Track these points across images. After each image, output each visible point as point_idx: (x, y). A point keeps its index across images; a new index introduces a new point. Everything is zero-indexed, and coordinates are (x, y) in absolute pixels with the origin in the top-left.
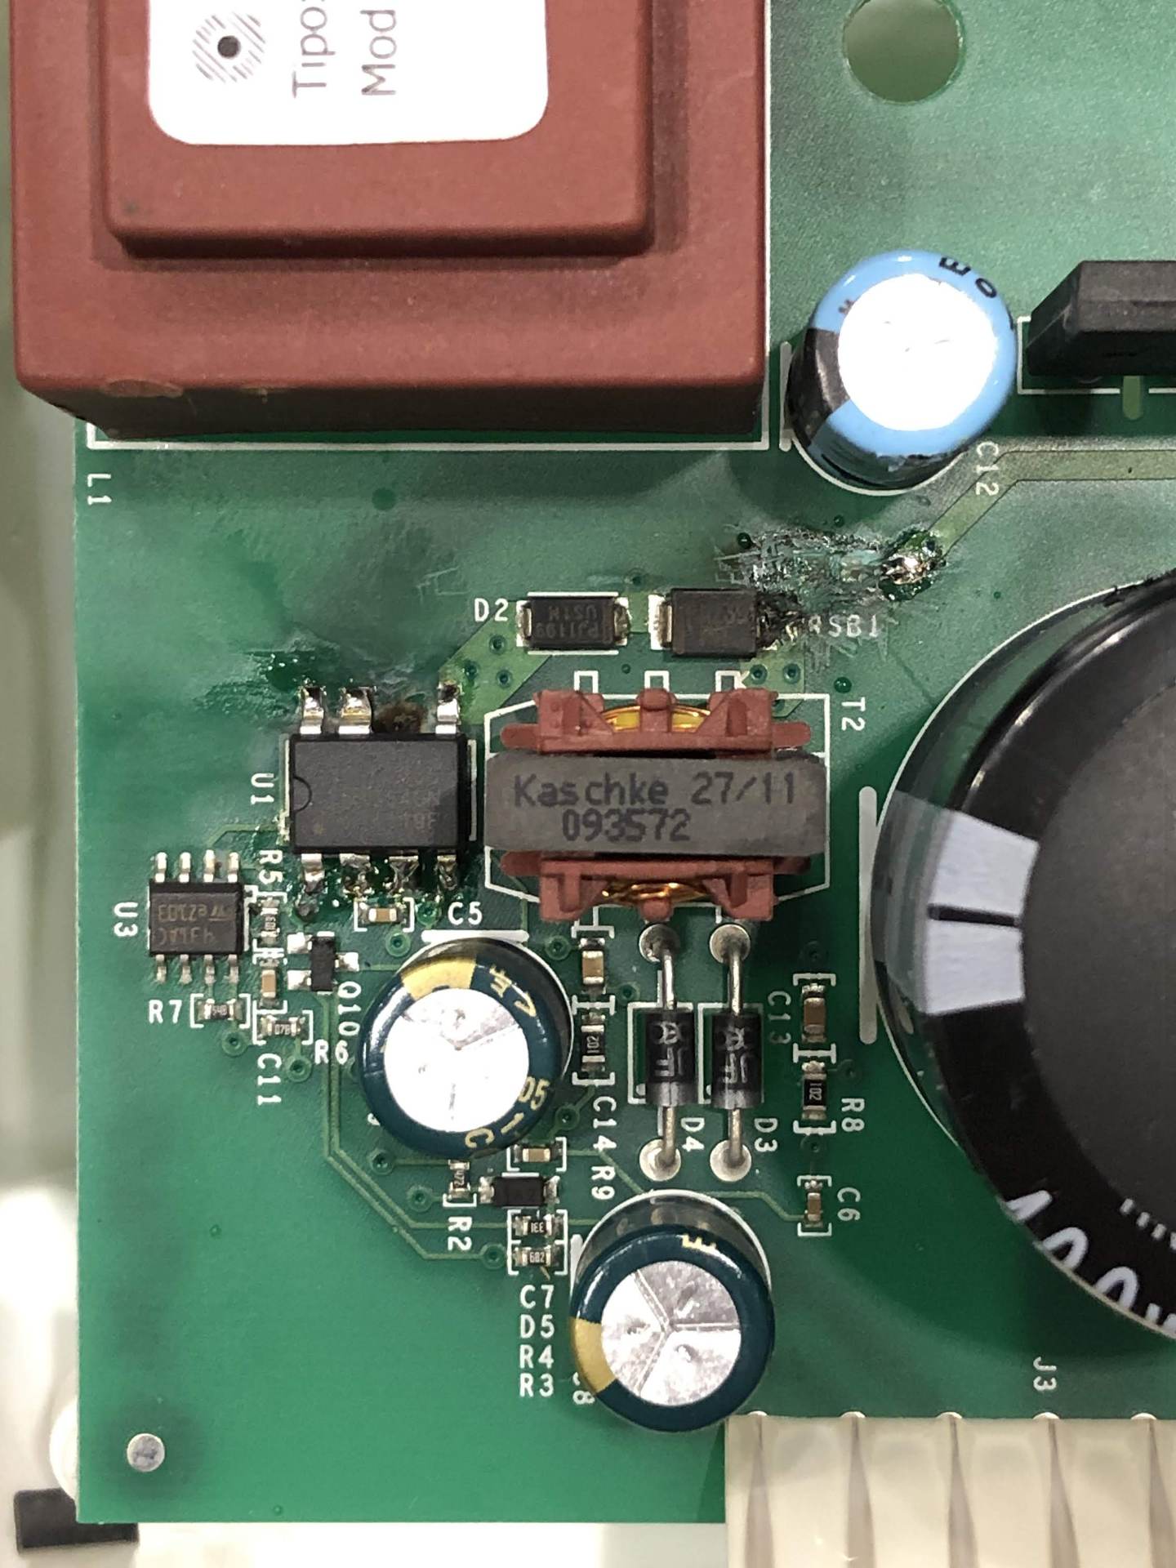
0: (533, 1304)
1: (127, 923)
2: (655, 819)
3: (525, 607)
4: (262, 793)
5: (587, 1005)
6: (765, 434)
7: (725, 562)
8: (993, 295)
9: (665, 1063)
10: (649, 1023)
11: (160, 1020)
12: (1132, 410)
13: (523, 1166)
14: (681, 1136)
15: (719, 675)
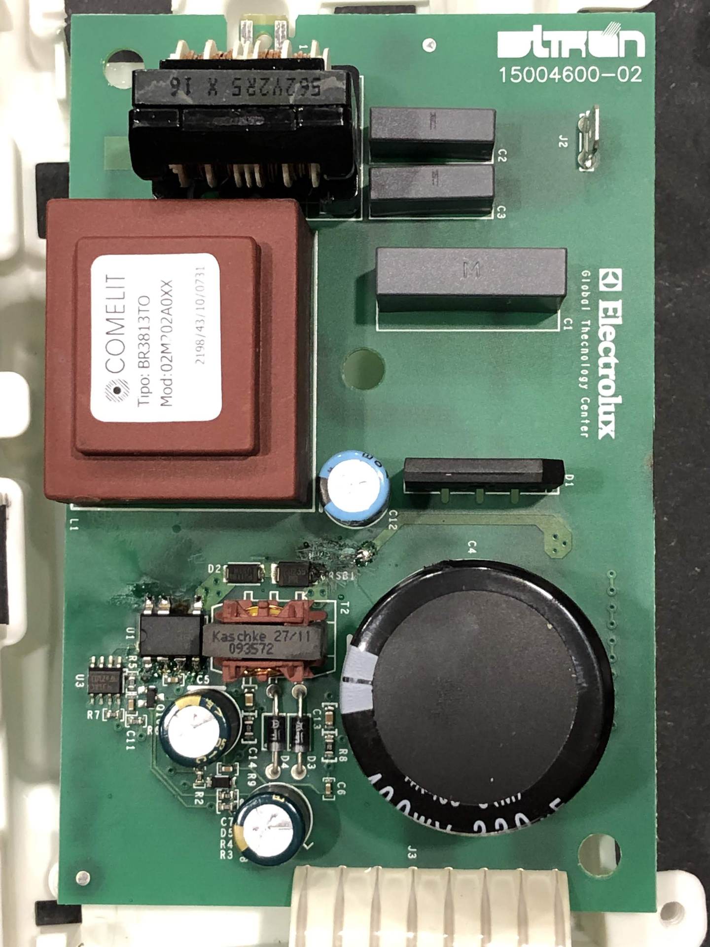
0: (226, 824)
1: (80, 682)
2: (261, 647)
3: (227, 568)
4: (130, 635)
5: (247, 714)
6: (314, 507)
7: (300, 552)
8: (381, 466)
9: (273, 735)
10: (269, 720)
11: (92, 718)
12: (445, 499)
13: (223, 773)
14: (280, 763)
15: (296, 593)
